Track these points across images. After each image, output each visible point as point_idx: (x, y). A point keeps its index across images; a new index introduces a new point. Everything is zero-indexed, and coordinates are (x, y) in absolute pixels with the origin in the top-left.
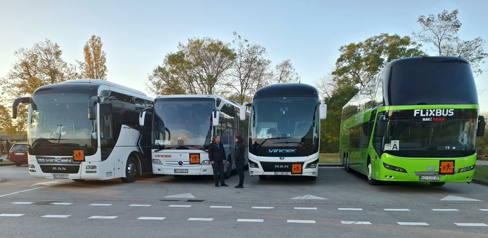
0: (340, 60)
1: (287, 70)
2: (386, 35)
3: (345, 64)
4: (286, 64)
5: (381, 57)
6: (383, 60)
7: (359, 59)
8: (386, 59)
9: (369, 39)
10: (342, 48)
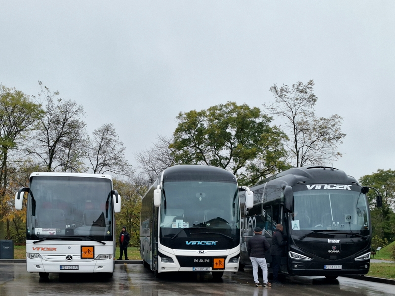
0: (178, 130)
1: (108, 137)
2: (234, 104)
3: (185, 136)
4: (107, 129)
5: (228, 131)
6: (230, 134)
7: (201, 132)
8: (233, 133)
9: (213, 107)
10: (181, 115)
